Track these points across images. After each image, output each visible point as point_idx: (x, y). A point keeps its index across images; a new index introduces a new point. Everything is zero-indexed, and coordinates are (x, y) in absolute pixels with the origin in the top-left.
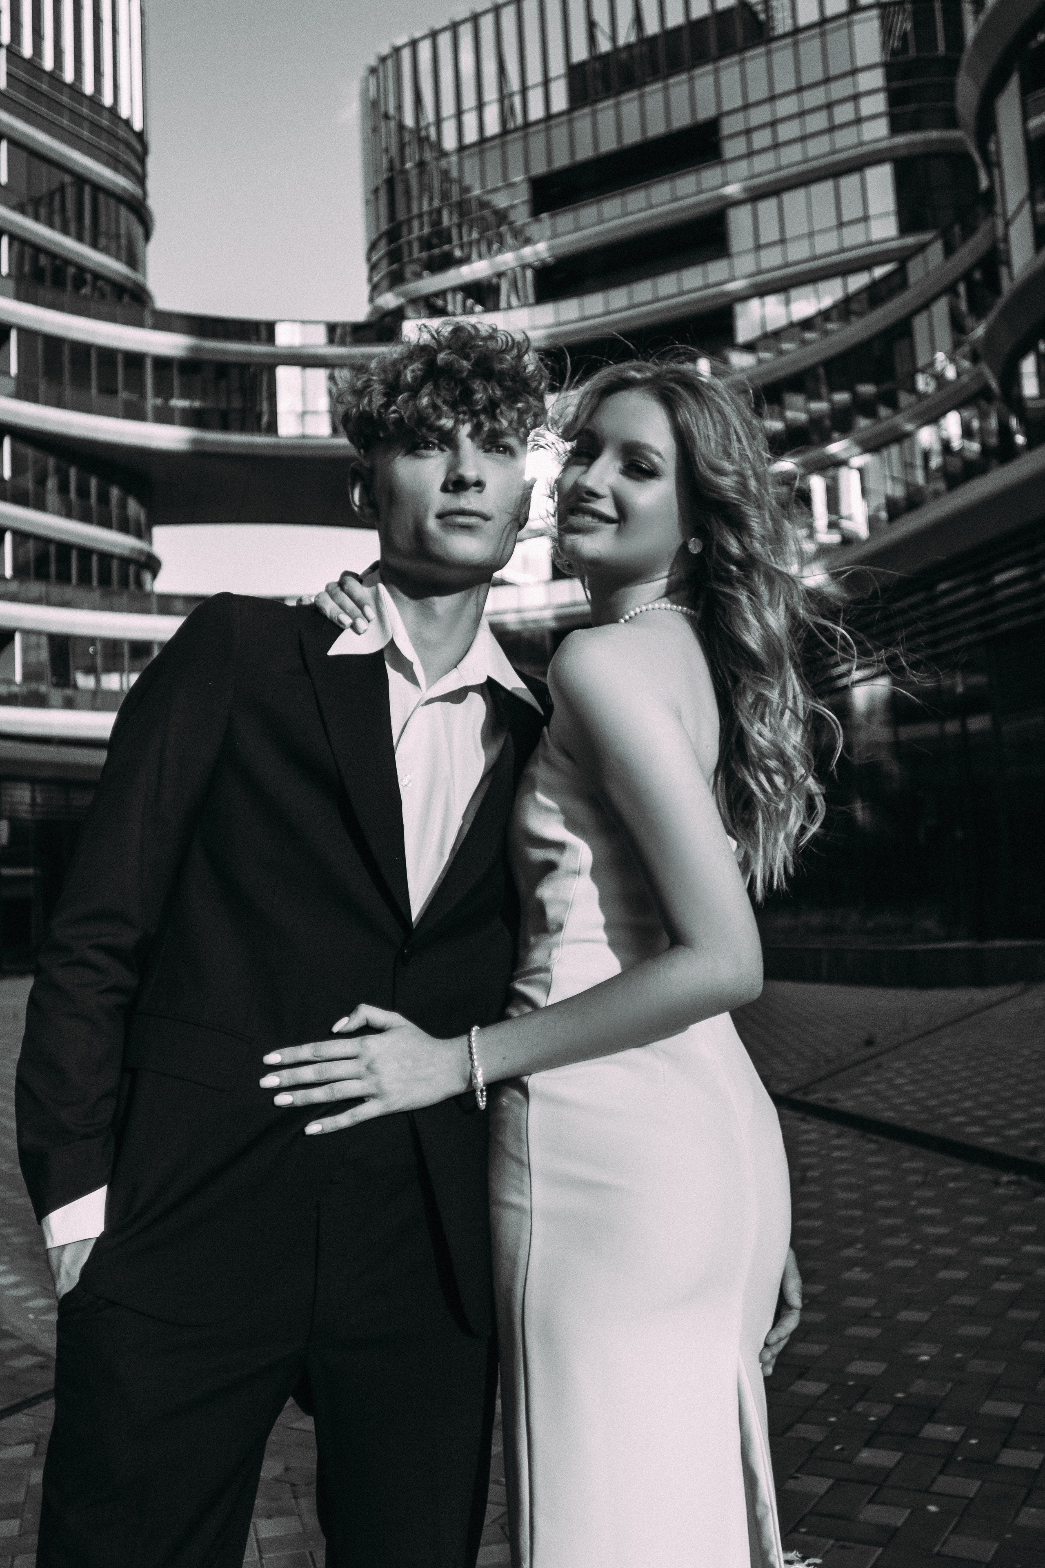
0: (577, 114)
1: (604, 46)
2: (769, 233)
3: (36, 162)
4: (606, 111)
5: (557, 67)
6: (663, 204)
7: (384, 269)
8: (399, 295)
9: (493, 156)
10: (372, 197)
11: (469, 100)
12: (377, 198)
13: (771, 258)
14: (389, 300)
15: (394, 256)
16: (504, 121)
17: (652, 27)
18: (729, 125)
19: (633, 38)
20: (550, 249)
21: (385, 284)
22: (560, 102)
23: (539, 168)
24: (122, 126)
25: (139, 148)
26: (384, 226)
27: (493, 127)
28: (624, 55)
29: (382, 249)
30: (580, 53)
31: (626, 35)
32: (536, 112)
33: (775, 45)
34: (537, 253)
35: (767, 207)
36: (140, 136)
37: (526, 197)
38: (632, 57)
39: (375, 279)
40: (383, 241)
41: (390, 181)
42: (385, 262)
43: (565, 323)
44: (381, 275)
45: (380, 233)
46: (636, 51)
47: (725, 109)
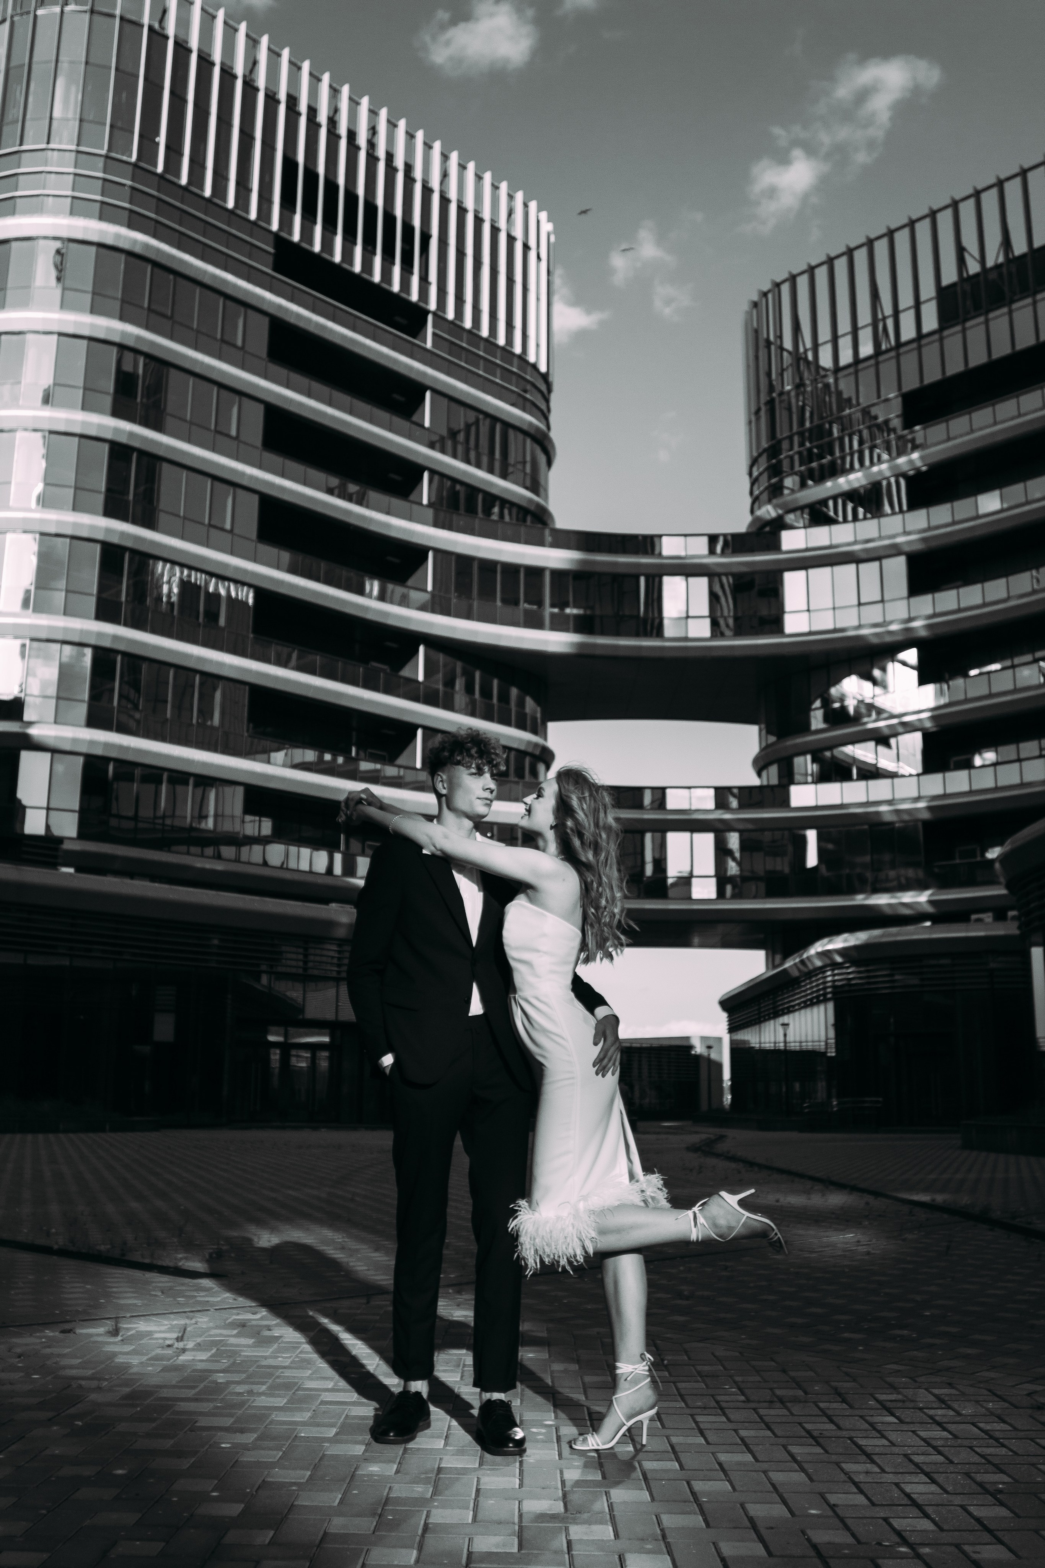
0: (946, 333)
1: (973, 268)
3: (454, 405)
4: (976, 327)
5: (928, 290)
7: (764, 483)
8: (775, 507)
9: (867, 376)
10: (753, 418)
11: (844, 325)
12: (758, 419)
14: (769, 511)
15: (775, 471)
16: (877, 344)
19: (1001, 259)
20: (922, 458)
21: (765, 496)
22: (931, 322)
23: (911, 383)
24: (529, 369)
25: (543, 388)
26: (765, 445)
27: (866, 349)
28: (993, 276)
29: (763, 463)
30: (950, 276)
31: (994, 257)
32: (908, 332)
34: (911, 462)
36: (545, 377)
37: (899, 412)
38: (1000, 275)
39: (756, 492)
40: (764, 457)
41: (771, 403)
42: (765, 475)
43: (938, 527)
44: (762, 488)
45: (760, 450)
46: (1004, 270)
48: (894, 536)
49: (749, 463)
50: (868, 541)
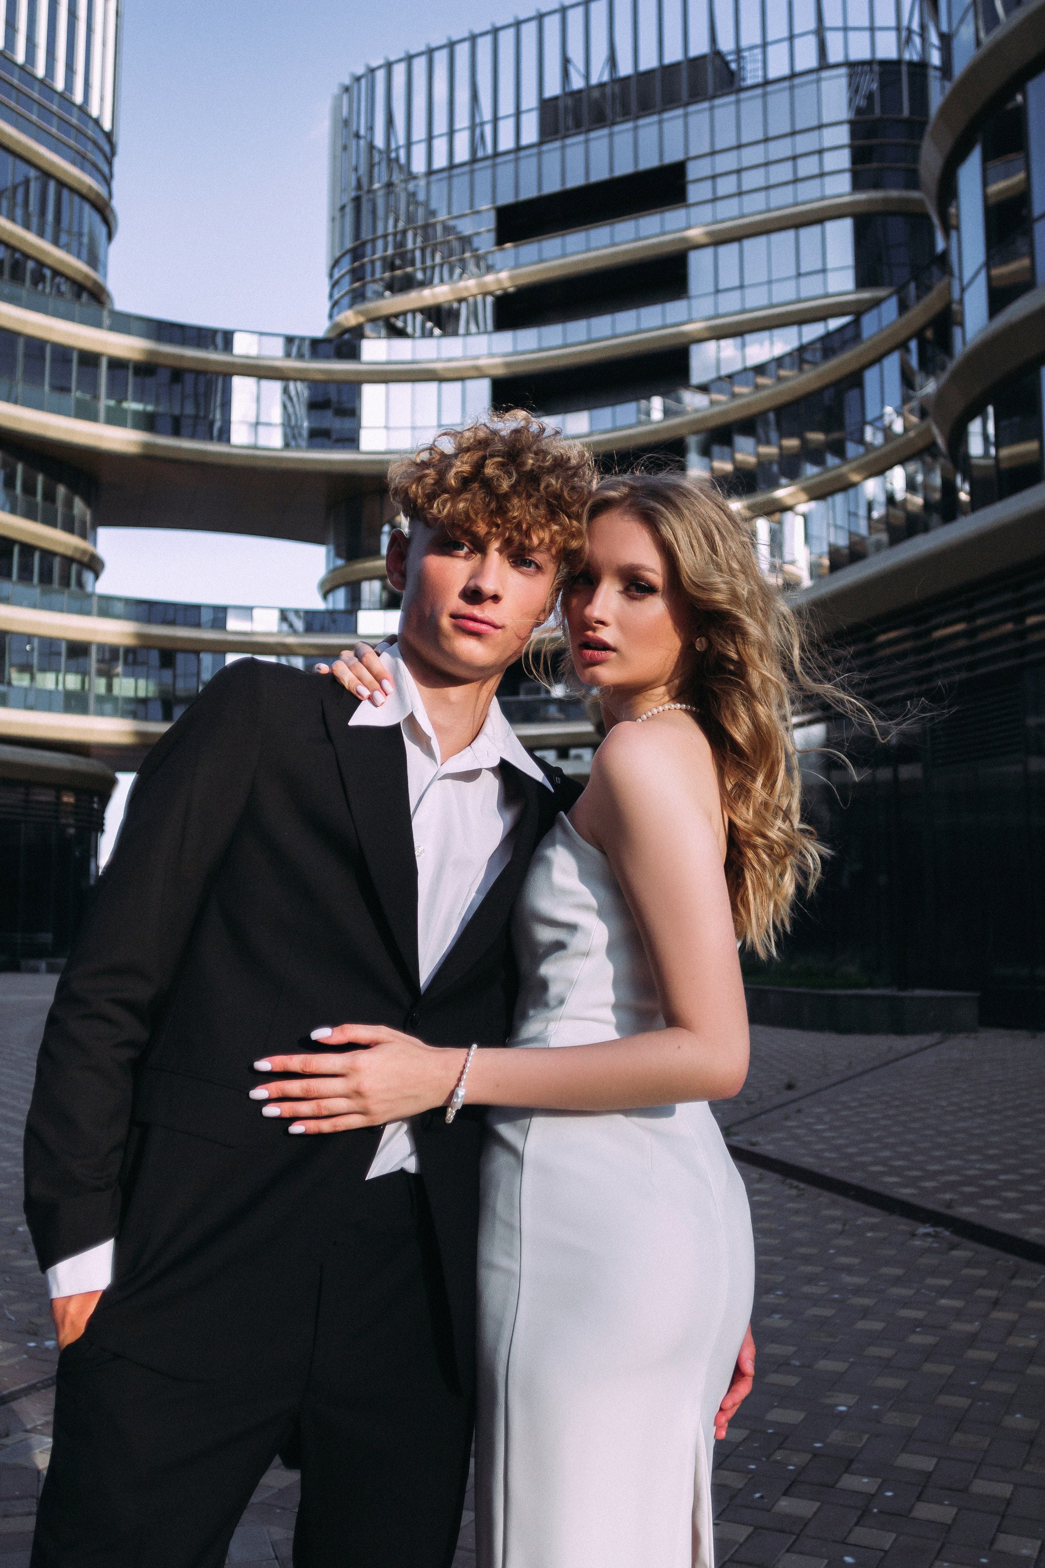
0: (545, 147)
1: (577, 83)
2: (729, 278)
3: (1, 152)
4: (575, 145)
5: (530, 100)
6: (627, 242)
7: (346, 285)
8: (358, 312)
9: (461, 183)
10: (338, 215)
11: (441, 125)
12: (343, 216)
13: (730, 303)
14: (349, 317)
15: (357, 274)
16: (473, 150)
17: (625, 69)
18: (694, 171)
19: (606, 78)
20: (511, 278)
21: (346, 301)
22: (530, 134)
23: (506, 198)
24: (91, 124)
25: (107, 148)
26: (349, 244)
27: (462, 154)
28: (596, 94)
29: (345, 265)
30: (553, 89)
31: (599, 74)
32: (506, 142)
33: (743, 95)
34: (499, 281)
35: (729, 252)
36: (109, 136)
37: (492, 226)
38: (603, 95)
39: (336, 296)
40: (347, 259)
41: (357, 200)
42: (347, 280)
43: (523, 353)
44: (342, 293)
45: (343, 251)
46: (608, 90)
47: (692, 154)
48: (477, 358)
49: (331, 263)
50: (450, 360)
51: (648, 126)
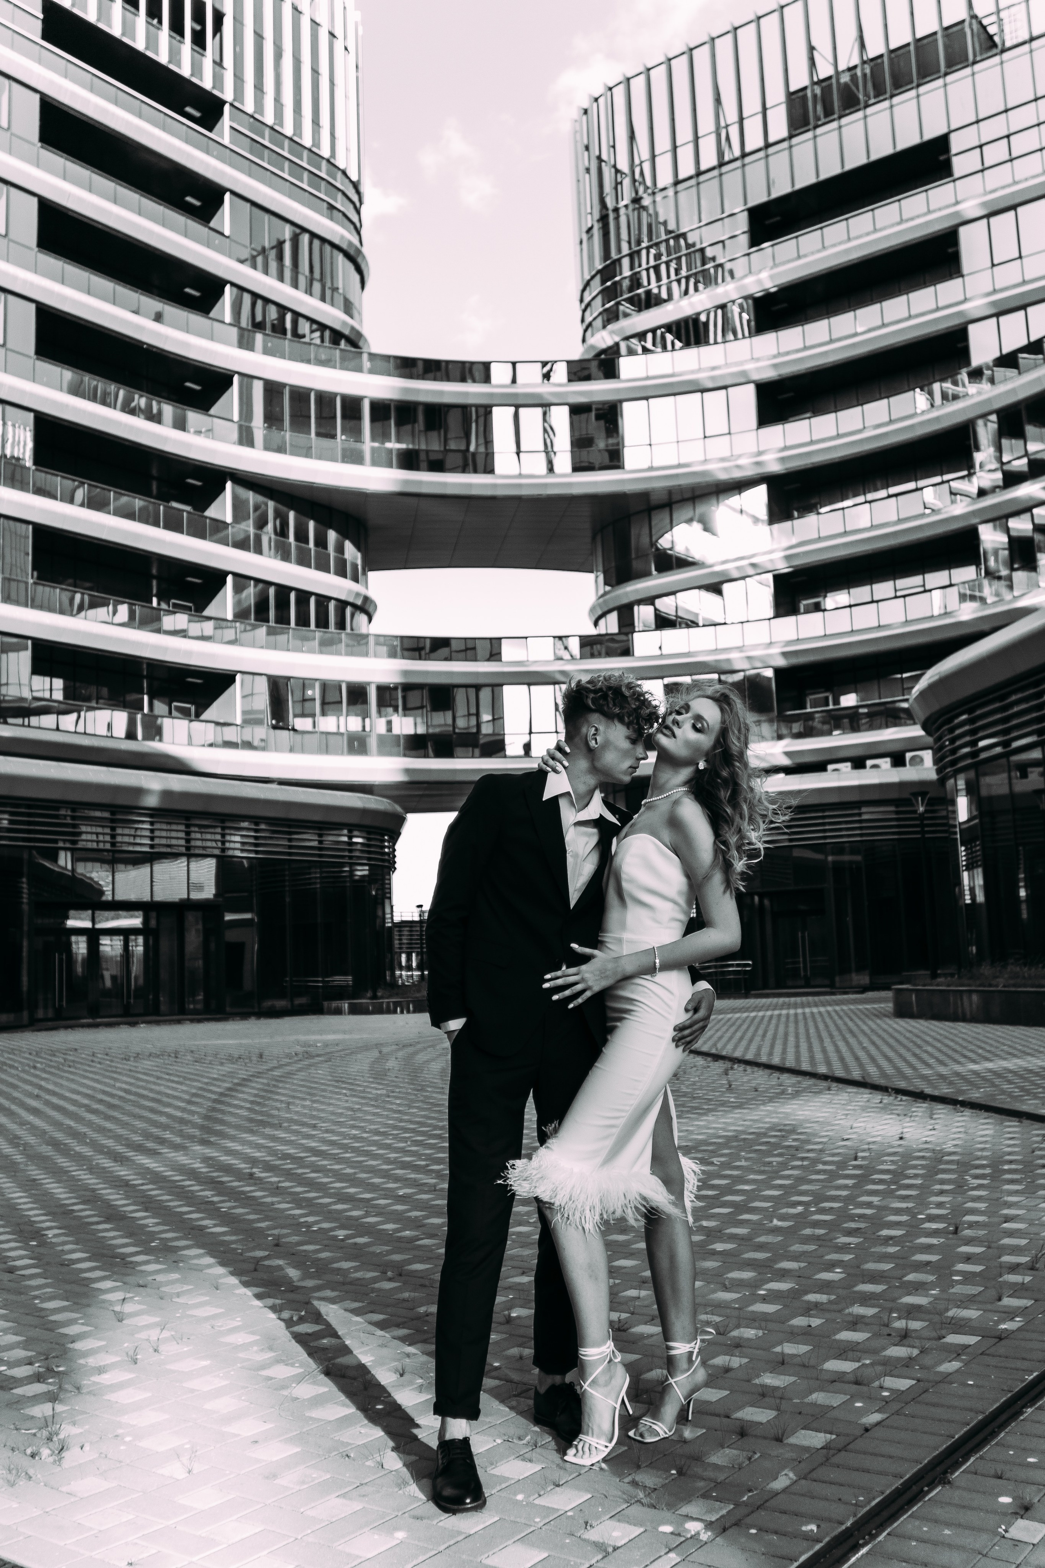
0: (795, 141)
1: (825, 70)
2: (1005, 249)
3: (256, 211)
4: (827, 134)
5: (777, 96)
7: (598, 307)
8: (612, 332)
9: (710, 187)
10: (585, 237)
11: (684, 134)
12: (590, 238)
13: (1008, 276)
14: (603, 339)
15: (610, 293)
16: (720, 153)
17: (874, 48)
18: (956, 143)
19: (855, 60)
20: (772, 277)
21: (599, 323)
22: (779, 127)
23: (758, 198)
24: (339, 175)
25: (355, 198)
26: (599, 266)
27: (709, 159)
28: (845, 78)
29: (596, 287)
30: (800, 79)
31: (849, 57)
32: (754, 141)
33: (1006, 56)
34: (759, 282)
35: (1004, 223)
36: (356, 186)
37: (746, 229)
38: (854, 78)
39: (588, 319)
40: (598, 279)
41: (604, 219)
42: (599, 299)
43: (788, 353)
44: (595, 315)
45: (593, 273)
46: (859, 72)
47: (953, 127)
48: (741, 363)
49: (581, 287)
50: (714, 368)
51: (905, 103)
